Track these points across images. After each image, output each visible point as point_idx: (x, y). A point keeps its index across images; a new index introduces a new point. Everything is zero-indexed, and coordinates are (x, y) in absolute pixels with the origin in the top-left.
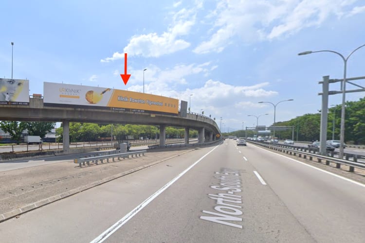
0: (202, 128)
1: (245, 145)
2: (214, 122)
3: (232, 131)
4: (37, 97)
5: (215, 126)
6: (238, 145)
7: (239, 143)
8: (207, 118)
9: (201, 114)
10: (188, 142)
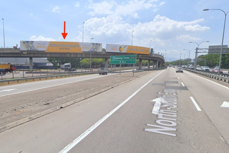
0: (157, 60)
1: (182, 72)
2: (163, 57)
3: (172, 61)
4: (104, 50)
5: (163, 59)
6: (177, 72)
7: (177, 70)
8: (160, 55)
9: (158, 53)
10: (149, 68)
